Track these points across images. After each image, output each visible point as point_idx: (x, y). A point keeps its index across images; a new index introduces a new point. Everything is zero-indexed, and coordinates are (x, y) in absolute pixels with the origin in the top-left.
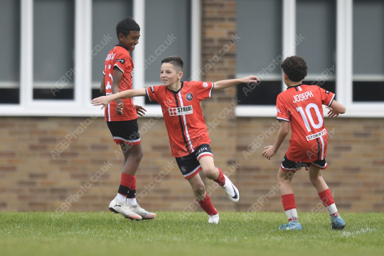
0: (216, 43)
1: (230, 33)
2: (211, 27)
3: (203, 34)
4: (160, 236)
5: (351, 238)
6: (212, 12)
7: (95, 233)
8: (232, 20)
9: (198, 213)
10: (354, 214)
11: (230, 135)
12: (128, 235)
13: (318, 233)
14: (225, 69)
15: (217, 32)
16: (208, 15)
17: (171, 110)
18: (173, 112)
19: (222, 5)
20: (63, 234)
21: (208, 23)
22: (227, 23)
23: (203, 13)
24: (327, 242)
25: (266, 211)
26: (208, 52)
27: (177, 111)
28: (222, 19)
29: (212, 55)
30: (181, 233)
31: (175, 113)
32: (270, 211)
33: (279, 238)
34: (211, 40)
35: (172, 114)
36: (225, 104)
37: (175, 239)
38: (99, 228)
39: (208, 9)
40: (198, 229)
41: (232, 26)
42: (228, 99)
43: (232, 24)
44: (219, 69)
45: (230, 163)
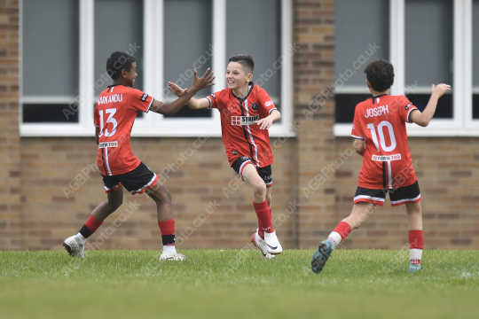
0: (311, 50)
1: (327, 38)
2: (305, 30)
3: (295, 39)
4: (246, 278)
5: (472, 280)
6: (306, 13)
7: (169, 275)
8: (329, 22)
9: (290, 251)
10: (475, 251)
11: (328, 158)
12: (207, 278)
13: (432, 273)
14: (322, 81)
15: (313, 37)
16: (301, 17)
17: (234, 119)
18: (237, 121)
19: (318, 5)
20: (130, 276)
21: (301, 26)
22: (324, 26)
23: (295, 14)
24: (443, 285)
25: (370, 248)
26: (301, 60)
27: (241, 120)
28: (318, 22)
29: (306, 63)
30: (270, 274)
31: (239, 123)
32: (376, 249)
33: (386, 281)
34: (305, 46)
35: (234, 123)
36: (323, 121)
37: (263, 281)
38: (173, 269)
39: (301, 9)
40: (289, 270)
41: (329, 30)
42: (325, 116)
43: (330, 27)
44: (314, 81)
45: (328, 191)
